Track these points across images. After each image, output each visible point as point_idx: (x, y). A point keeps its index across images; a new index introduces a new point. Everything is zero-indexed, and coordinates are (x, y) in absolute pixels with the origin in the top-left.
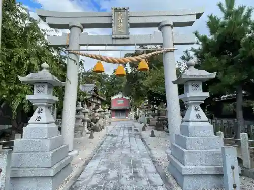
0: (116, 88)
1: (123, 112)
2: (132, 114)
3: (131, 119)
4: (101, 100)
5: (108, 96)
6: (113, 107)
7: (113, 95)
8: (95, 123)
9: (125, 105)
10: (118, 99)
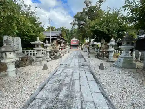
0: (73, 36)
1: (76, 46)
2: (79, 47)
3: (79, 50)
4: (65, 40)
5: (70, 39)
6: (72, 44)
7: (72, 39)
8: (56, 53)
9: (77, 43)
10: (74, 40)
